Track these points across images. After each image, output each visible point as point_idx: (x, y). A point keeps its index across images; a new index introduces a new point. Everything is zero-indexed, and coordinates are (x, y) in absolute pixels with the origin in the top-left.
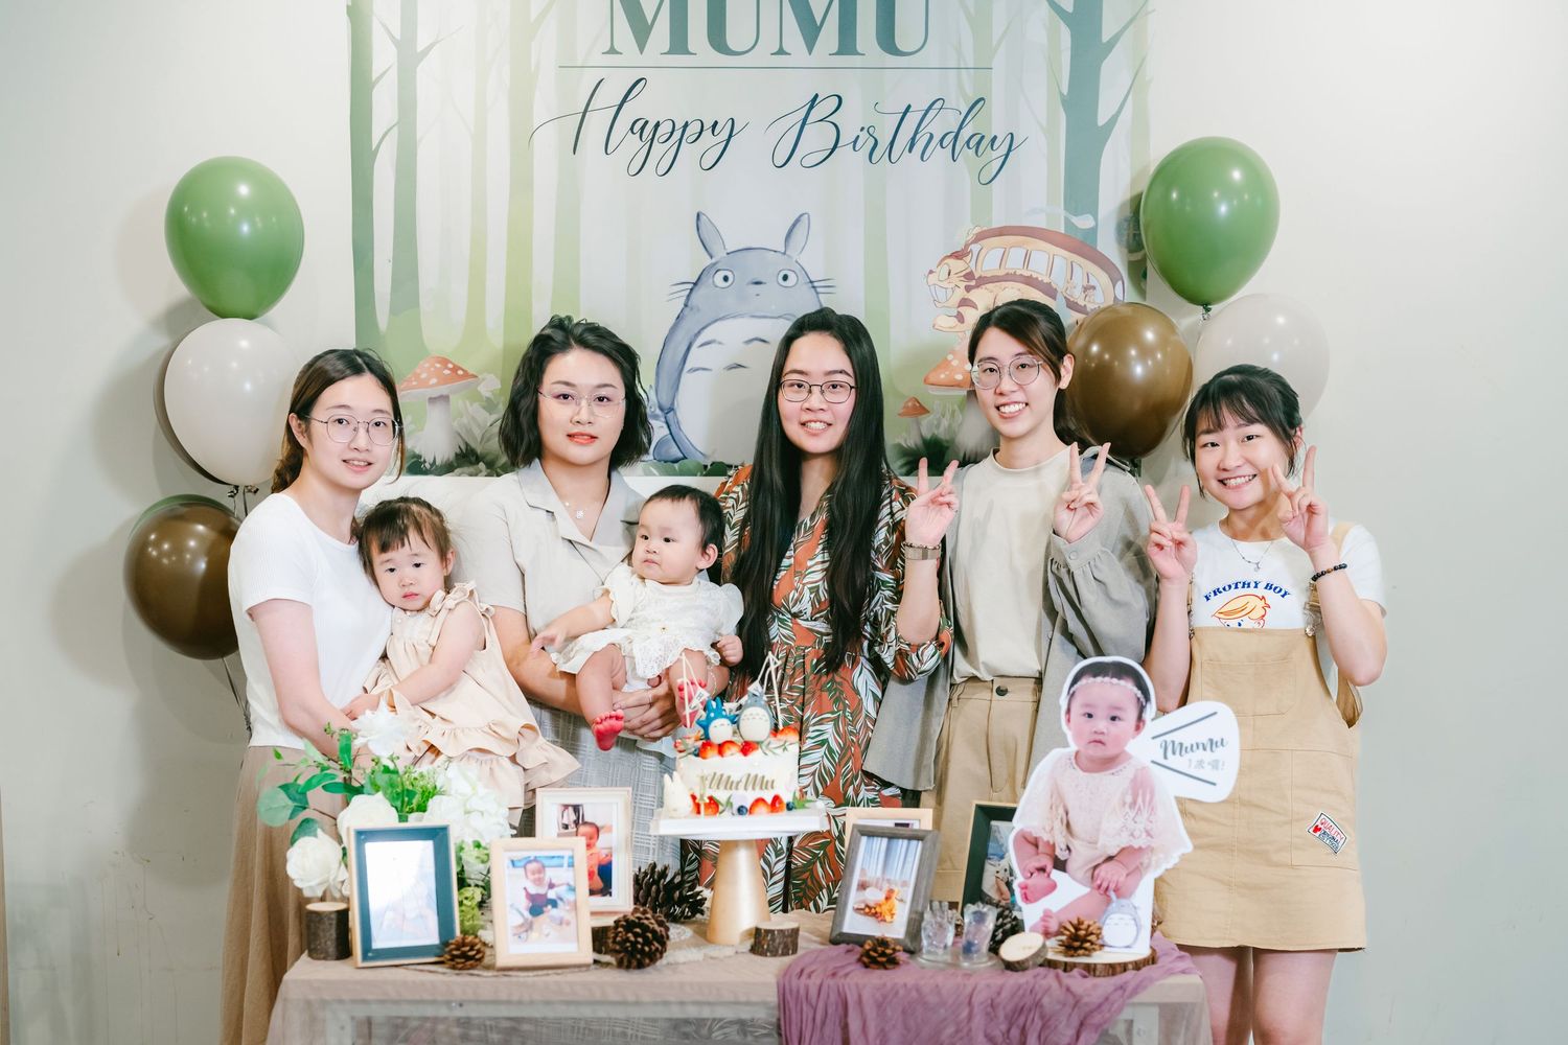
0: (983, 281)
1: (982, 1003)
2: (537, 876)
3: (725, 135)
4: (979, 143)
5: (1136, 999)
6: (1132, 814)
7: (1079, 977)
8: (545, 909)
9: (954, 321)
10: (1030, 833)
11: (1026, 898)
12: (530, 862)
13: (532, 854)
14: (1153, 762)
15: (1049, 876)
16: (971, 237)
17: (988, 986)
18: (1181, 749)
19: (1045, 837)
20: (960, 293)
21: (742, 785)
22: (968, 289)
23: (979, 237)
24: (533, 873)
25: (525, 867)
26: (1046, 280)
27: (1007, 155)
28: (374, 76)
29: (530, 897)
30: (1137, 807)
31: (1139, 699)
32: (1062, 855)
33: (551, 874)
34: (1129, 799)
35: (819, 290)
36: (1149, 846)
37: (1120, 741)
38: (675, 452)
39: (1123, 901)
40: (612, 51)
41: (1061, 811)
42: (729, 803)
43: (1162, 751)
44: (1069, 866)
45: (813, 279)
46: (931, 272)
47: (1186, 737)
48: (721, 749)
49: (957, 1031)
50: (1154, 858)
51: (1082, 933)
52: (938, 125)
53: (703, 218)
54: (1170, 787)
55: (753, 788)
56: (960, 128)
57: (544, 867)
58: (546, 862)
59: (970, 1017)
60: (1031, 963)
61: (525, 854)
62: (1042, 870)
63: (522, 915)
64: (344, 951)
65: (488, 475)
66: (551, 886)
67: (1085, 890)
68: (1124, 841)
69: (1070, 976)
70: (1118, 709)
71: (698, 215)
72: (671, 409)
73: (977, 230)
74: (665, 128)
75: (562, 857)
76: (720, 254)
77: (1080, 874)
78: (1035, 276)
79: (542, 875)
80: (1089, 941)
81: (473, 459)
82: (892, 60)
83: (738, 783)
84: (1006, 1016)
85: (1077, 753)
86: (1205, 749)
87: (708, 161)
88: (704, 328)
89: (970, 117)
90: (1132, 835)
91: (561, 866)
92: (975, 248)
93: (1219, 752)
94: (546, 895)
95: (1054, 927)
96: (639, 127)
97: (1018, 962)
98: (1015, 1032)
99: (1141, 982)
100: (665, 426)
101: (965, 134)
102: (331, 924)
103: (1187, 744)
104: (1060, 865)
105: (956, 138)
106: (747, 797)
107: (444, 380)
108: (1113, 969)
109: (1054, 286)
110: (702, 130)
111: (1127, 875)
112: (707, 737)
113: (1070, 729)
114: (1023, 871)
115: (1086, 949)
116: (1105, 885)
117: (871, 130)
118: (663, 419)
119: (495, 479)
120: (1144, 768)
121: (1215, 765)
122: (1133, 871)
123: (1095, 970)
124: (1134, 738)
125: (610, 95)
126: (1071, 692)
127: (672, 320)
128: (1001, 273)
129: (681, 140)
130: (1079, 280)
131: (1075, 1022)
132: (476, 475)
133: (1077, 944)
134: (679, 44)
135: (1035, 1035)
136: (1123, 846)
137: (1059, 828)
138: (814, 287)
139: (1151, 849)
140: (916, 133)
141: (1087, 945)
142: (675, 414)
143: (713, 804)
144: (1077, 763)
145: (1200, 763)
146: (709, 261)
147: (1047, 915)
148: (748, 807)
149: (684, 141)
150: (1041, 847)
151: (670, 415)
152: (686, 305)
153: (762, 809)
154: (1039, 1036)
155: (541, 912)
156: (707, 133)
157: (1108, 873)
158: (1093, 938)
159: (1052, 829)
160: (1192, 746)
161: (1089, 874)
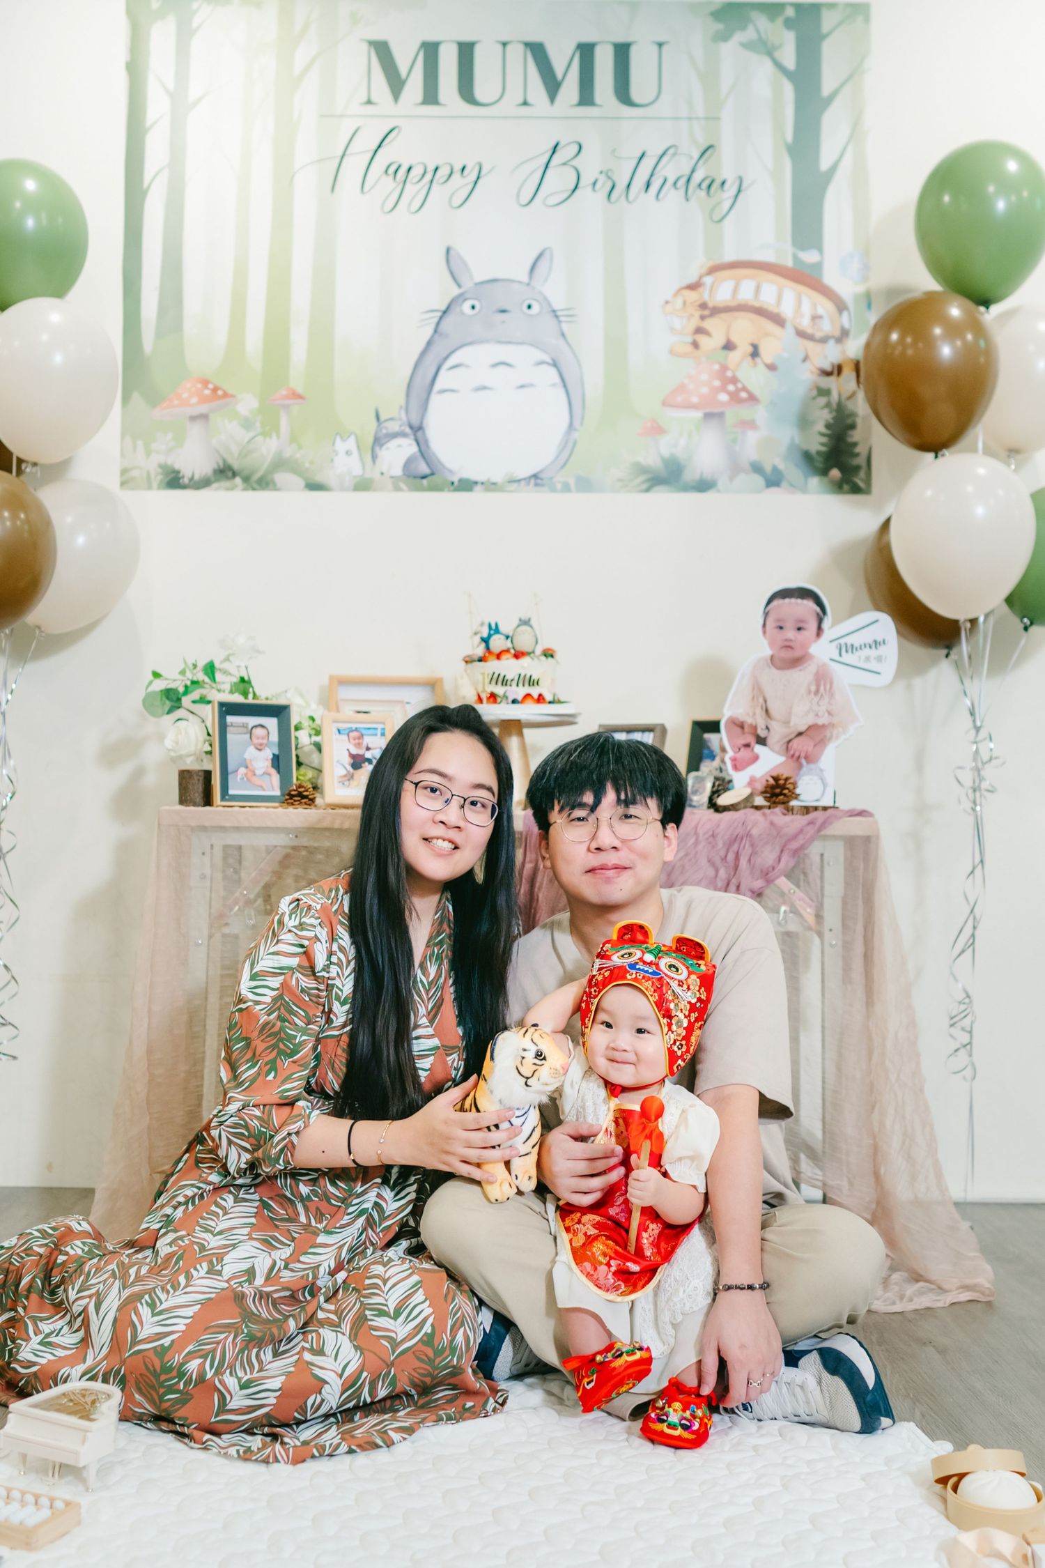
0: (716, 311)
1: (705, 834)
2: (357, 741)
3: (473, 177)
4: (709, 186)
5: (823, 833)
6: (816, 699)
7: (780, 814)
8: (363, 765)
9: (690, 348)
10: (737, 719)
11: (736, 768)
12: (352, 731)
13: (354, 726)
14: (831, 659)
15: (753, 750)
16: (704, 270)
17: (710, 820)
18: (852, 648)
19: (749, 720)
20: (695, 322)
21: (514, 683)
22: (703, 318)
23: (713, 270)
24: (355, 739)
25: (348, 735)
26: (775, 310)
27: (736, 196)
28: (148, 123)
29: (352, 756)
30: (820, 695)
31: (818, 614)
32: (762, 733)
33: (367, 740)
34: (813, 688)
35: (562, 319)
36: (830, 724)
37: (805, 646)
38: (424, 469)
39: (812, 766)
40: (369, 102)
41: (761, 700)
42: (505, 696)
43: (838, 651)
44: (769, 741)
45: (556, 307)
46: (667, 302)
47: (856, 640)
48: (498, 656)
49: (686, 855)
50: (835, 732)
51: (782, 782)
52: (670, 170)
53: (452, 252)
54: (844, 677)
55: (524, 685)
56: (693, 171)
57: (362, 735)
58: (364, 732)
59: (697, 843)
60: (742, 805)
61: (349, 725)
62: (747, 746)
63: (346, 769)
64: (208, 801)
65: (245, 489)
66: (368, 749)
67: (782, 759)
68: (810, 720)
69: (772, 812)
70: (802, 621)
71: (448, 250)
72: (420, 428)
73: (710, 264)
74: (417, 171)
75: (376, 729)
76: (467, 284)
77: (777, 748)
78: (765, 306)
79: (361, 741)
80: (788, 789)
81: (230, 474)
82: (627, 111)
83: (512, 680)
84: (724, 844)
85: (772, 657)
86: (870, 647)
87: (458, 200)
88: (453, 352)
89: (701, 162)
90: (817, 715)
91: (376, 735)
92: (708, 280)
93: (882, 650)
94: (364, 755)
95: (760, 786)
96: (393, 170)
97: (732, 805)
98: (731, 857)
99: (828, 818)
100: (414, 443)
101: (698, 177)
102: (199, 780)
103: (856, 645)
104: (762, 741)
105: (688, 181)
106: (520, 692)
107: (204, 400)
108: (807, 810)
109: (783, 315)
110: (451, 173)
111: (815, 746)
112: (488, 648)
113: (766, 638)
114: (733, 747)
115: (785, 795)
116: (797, 755)
117: (609, 174)
118: (412, 437)
119: (251, 493)
120: (824, 665)
121: (879, 659)
122: (819, 742)
123: (792, 810)
124: (815, 641)
125: (367, 141)
126: (766, 611)
127: (421, 346)
128: (734, 304)
129: (432, 181)
130: (806, 309)
131: (778, 849)
132: (232, 489)
133: (778, 791)
134: (431, 96)
135: (747, 858)
136: (810, 723)
137: (760, 713)
138: (557, 317)
139: (832, 725)
140: (652, 175)
141: (786, 791)
142: (424, 432)
143: (493, 697)
144: (772, 663)
145: (868, 659)
146: (456, 291)
147: (752, 781)
148: (520, 698)
149: (434, 182)
150: (746, 727)
151: (419, 434)
152: (435, 331)
153: (529, 700)
154: (749, 860)
155: (361, 767)
156: (457, 175)
157: (799, 745)
158: (790, 786)
159: (754, 714)
160: (861, 646)
161: (785, 746)
